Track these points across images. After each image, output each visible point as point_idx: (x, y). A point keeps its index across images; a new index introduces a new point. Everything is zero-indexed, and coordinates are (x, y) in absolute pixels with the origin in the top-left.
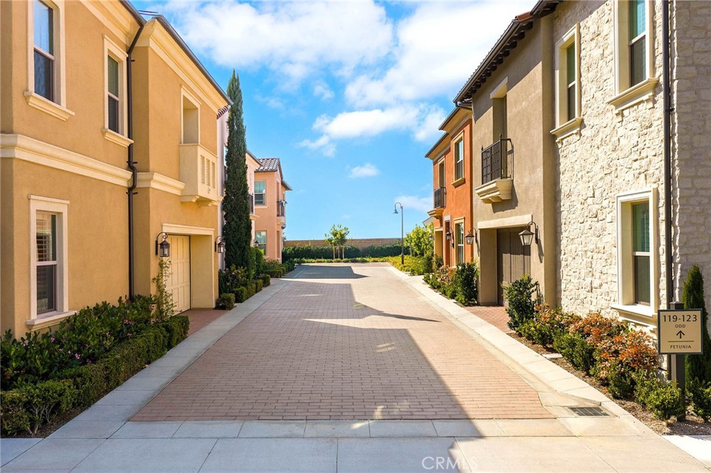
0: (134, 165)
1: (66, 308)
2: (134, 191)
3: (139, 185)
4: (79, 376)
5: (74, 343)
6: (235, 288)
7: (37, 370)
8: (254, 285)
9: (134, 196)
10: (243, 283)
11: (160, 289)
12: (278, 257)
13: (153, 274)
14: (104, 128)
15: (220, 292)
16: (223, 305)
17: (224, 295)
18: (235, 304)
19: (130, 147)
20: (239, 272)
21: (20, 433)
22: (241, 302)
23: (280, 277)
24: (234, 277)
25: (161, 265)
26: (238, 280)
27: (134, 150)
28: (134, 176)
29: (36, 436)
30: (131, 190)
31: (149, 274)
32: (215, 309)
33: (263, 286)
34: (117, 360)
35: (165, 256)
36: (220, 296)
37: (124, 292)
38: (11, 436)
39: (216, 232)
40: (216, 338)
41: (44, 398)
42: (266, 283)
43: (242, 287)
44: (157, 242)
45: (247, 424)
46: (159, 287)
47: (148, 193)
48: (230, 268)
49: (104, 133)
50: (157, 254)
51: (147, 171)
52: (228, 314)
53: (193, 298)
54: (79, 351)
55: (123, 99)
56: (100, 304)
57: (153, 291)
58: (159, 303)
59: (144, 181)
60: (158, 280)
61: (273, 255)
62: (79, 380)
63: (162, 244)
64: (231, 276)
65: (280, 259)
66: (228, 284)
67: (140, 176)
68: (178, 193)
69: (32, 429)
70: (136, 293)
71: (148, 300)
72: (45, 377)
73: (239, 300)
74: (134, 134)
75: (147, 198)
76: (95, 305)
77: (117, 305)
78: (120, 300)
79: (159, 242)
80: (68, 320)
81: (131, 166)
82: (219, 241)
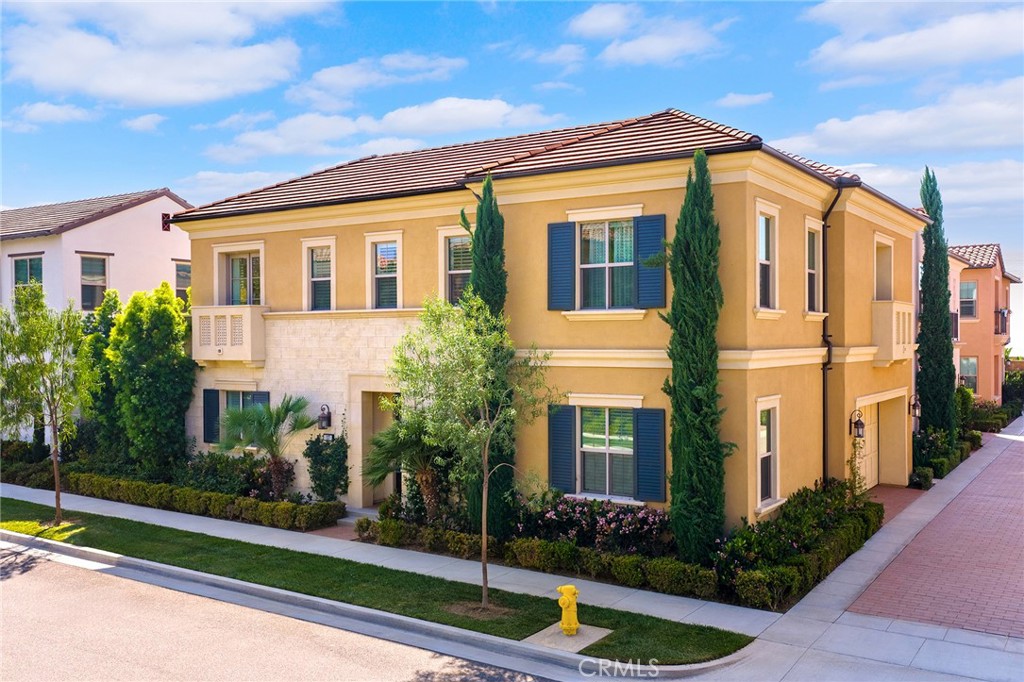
0: (829, 339)
1: (778, 497)
2: (829, 366)
3: (834, 360)
4: (802, 564)
5: (793, 533)
6: (933, 458)
7: (770, 555)
8: (958, 453)
9: (829, 372)
10: (942, 451)
11: (854, 473)
12: (996, 394)
13: (847, 457)
14: (804, 310)
15: (914, 465)
16: (919, 484)
17: (920, 469)
18: (934, 481)
19: (825, 321)
20: (938, 436)
21: (764, 607)
22: (941, 478)
23: (999, 432)
24: (932, 443)
25: (854, 445)
26: (937, 448)
27: (829, 322)
28: (829, 352)
29: (776, 611)
30: (826, 366)
31: (844, 457)
32: (907, 487)
33: (972, 449)
34: (826, 551)
35: (859, 436)
36: (914, 471)
37: (818, 475)
38: (758, 608)
39: (909, 390)
40: (913, 531)
41: (781, 581)
42: (976, 444)
43: (942, 459)
44: (851, 420)
45: (951, 631)
46: (852, 469)
47: (843, 369)
48: (926, 432)
49: (804, 317)
50: (850, 433)
51: (842, 346)
52: (926, 497)
53: (882, 471)
54: (796, 542)
55: (819, 271)
56: (801, 488)
57: (847, 474)
58: (852, 488)
59: (839, 356)
60: (851, 462)
61: (988, 393)
62: (801, 568)
63: (856, 423)
64: (928, 441)
65: (998, 399)
66: (924, 452)
67: (835, 351)
68: (870, 358)
69: (773, 603)
70: (830, 475)
71: (842, 485)
72: (776, 563)
73: (939, 475)
74: (829, 307)
75: (842, 374)
76: (797, 491)
77: (813, 488)
78: (816, 484)
79: (853, 421)
80: (781, 507)
81: (826, 342)
82: (913, 402)
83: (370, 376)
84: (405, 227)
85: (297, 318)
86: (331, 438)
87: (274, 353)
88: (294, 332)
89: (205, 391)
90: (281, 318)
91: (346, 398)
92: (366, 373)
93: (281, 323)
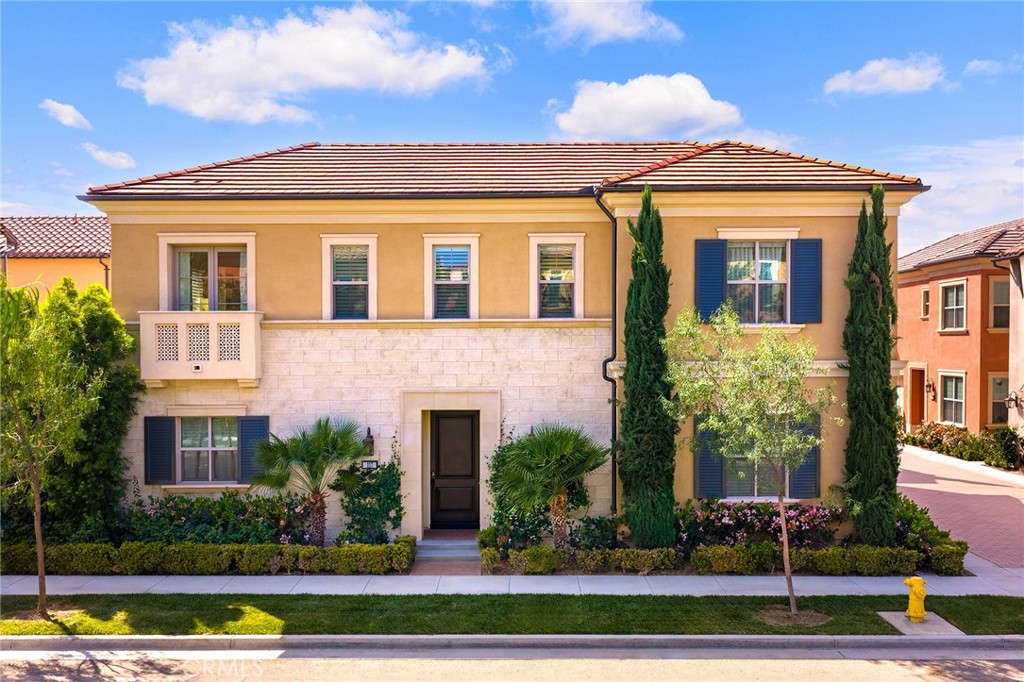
83: (434, 393)
84: (482, 231)
85: (318, 328)
86: (374, 465)
87: (276, 368)
88: (313, 344)
89: (146, 419)
90: (290, 327)
91: (396, 419)
92: (427, 390)
93: (288, 334)
